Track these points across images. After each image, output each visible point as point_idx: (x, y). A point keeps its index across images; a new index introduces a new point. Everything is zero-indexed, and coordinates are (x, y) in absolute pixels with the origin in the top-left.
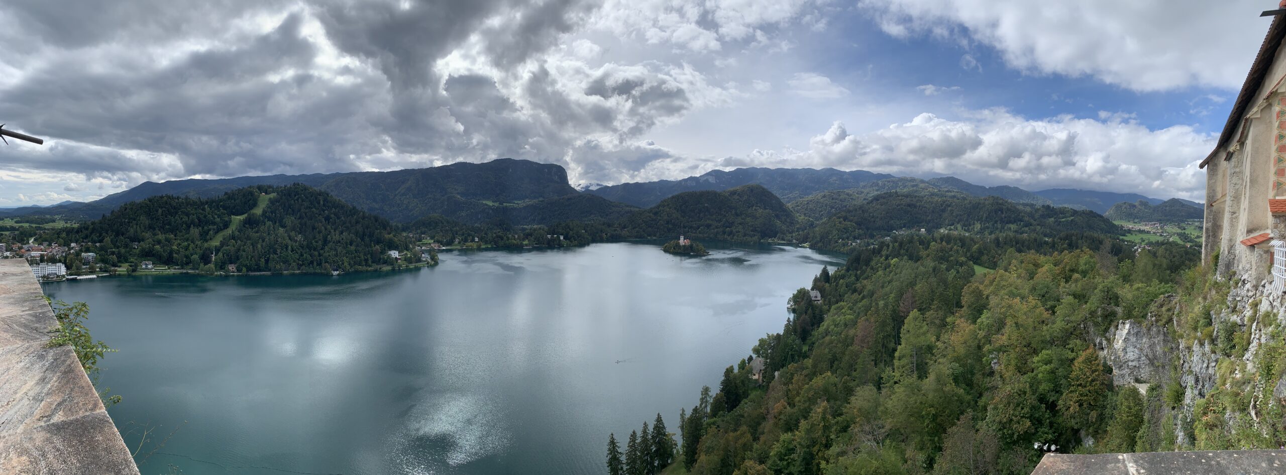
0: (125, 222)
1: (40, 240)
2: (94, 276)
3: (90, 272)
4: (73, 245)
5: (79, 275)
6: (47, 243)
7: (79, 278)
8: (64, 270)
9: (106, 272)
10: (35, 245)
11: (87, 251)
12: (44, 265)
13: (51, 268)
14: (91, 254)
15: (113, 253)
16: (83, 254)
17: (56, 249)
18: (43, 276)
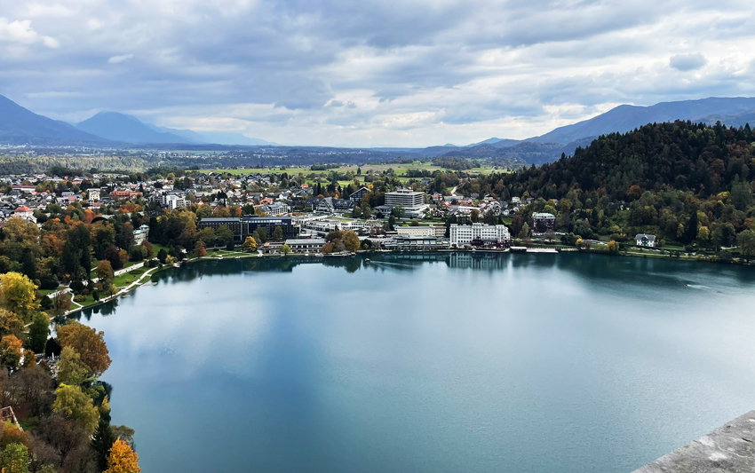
0: (600, 166)
1: (466, 190)
2: (553, 251)
3: (546, 243)
4: (515, 200)
5: (528, 246)
6: (478, 195)
7: (529, 250)
8: (508, 236)
9: (573, 245)
10: (460, 198)
11: (541, 209)
12: (478, 226)
13: (488, 232)
14: (547, 215)
15: (583, 215)
16: (536, 215)
17: (492, 205)
18: (478, 242)
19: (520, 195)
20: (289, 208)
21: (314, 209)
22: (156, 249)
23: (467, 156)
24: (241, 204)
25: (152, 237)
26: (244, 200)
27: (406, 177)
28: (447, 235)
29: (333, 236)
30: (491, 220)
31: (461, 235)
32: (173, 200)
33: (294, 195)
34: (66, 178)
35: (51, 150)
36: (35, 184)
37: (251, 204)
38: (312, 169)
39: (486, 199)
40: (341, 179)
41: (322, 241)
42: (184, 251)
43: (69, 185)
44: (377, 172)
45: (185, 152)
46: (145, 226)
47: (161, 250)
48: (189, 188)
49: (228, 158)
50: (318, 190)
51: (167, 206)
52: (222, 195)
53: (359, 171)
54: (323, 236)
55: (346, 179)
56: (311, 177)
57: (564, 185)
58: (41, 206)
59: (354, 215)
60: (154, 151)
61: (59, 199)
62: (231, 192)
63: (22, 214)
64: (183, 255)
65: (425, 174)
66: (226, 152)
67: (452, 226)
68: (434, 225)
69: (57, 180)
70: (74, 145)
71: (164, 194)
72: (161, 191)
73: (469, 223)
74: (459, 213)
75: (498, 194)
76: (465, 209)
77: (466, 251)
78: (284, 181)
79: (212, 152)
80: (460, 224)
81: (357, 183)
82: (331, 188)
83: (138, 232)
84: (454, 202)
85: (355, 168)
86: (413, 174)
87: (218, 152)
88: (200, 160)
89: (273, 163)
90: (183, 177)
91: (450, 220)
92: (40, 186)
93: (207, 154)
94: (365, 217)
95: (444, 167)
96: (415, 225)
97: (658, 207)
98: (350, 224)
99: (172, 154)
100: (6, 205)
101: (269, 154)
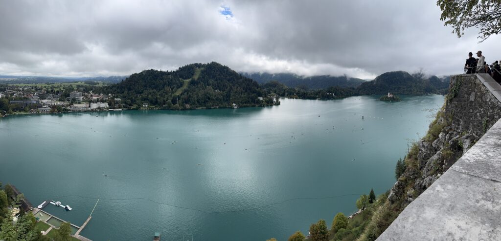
1: (95, 92)
2: (121, 110)
3: (119, 108)
4: (109, 94)
6: (99, 93)
7: (114, 110)
8: (108, 106)
9: (126, 108)
10: (93, 94)
11: (117, 97)
12: (99, 103)
13: (102, 105)
14: (119, 99)
15: (129, 99)
16: (116, 99)
17: (103, 96)
18: (99, 108)
19: (111, 93)
20: (38, 98)
21: (47, 98)
23: (95, 81)
24: (22, 96)
26: (24, 95)
27: (76, 87)
28: (90, 106)
29: (54, 107)
30: (103, 101)
31: (94, 106)
32: (0, 95)
33: (40, 93)
37: (26, 96)
38: (45, 84)
39: (101, 95)
40: (55, 88)
41: (50, 109)
42: (5, 112)
44: (66, 86)
48: (5, 90)
49: (17, 80)
50: (48, 92)
53: (61, 85)
54: (50, 107)
55: (57, 88)
56: (45, 87)
57: (123, 90)
59: (60, 100)
65: (82, 86)
66: (17, 78)
67: (91, 103)
68: (86, 103)
73: (96, 102)
74: (93, 99)
75: (104, 92)
76: (95, 98)
77: (96, 111)
78: (37, 89)
79: (12, 78)
80: (93, 103)
81: (60, 89)
82: (52, 91)
84: (91, 96)
86: (78, 86)
87: (14, 78)
88: (8, 81)
89: (32, 82)
90: (3, 87)
91: (90, 102)
94: (64, 101)
95: (88, 84)
96: (79, 103)
97: (148, 95)
98: (59, 103)
101: (31, 79)
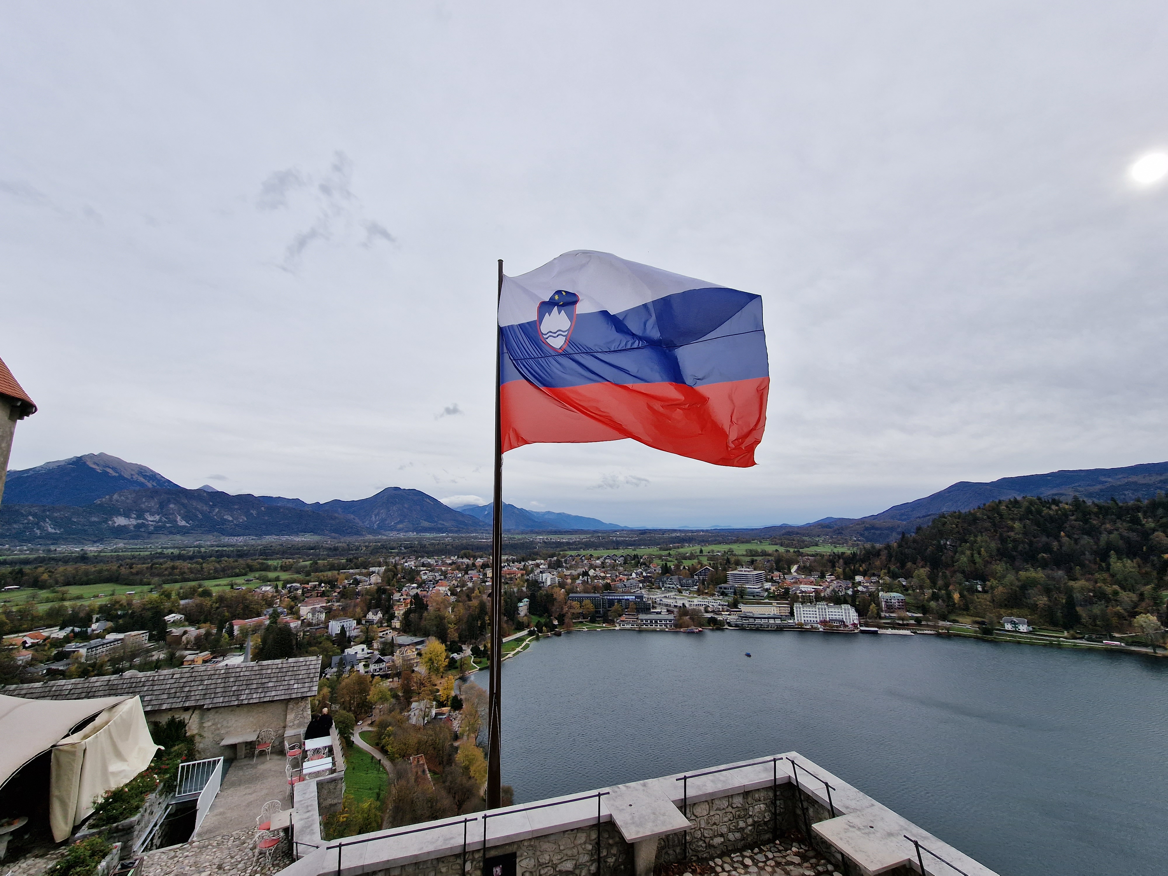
1: (807, 570)
2: (907, 632)
3: (899, 624)
4: (859, 579)
5: (880, 627)
6: (819, 574)
7: (881, 631)
8: (854, 616)
9: (929, 627)
10: (801, 577)
11: (888, 589)
12: (822, 605)
13: (835, 613)
14: (896, 595)
16: (884, 595)
17: (835, 584)
18: (825, 622)
19: (864, 574)
20: (641, 585)
21: (663, 586)
22: (535, 619)
23: (804, 535)
24: (601, 581)
25: (532, 610)
26: (604, 577)
27: (747, 556)
28: (792, 614)
29: (682, 612)
30: (837, 600)
31: (807, 614)
32: (548, 579)
33: (644, 574)
34: (472, 559)
35: (462, 537)
36: (451, 564)
37: (609, 581)
38: (660, 549)
39: (829, 579)
40: (686, 559)
41: (672, 617)
42: (556, 622)
43: (474, 565)
44: (718, 552)
45: (557, 536)
46: (526, 600)
47: (539, 621)
48: (560, 567)
49: (590, 541)
50: (666, 570)
51: (543, 583)
52: (585, 574)
53: (701, 551)
54: (672, 612)
55: (690, 558)
56: (659, 557)
57: (910, 565)
58: (454, 582)
59: (700, 592)
60: (534, 536)
61: (466, 576)
62: (592, 570)
63: (440, 588)
64: (555, 626)
65: (764, 554)
66: (588, 536)
67: (796, 605)
68: (778, 603)
69: (466, 560)
70: (478, 533)
71: (541, 572)
72: (538, 570)
73: (813, 603)
74: (802, 592)
75: (838, 572)
76: (807, 588)
77: (814, 631)
78: (636, 561)
79: (577, 536)
80: (804, 603)
81: (700, 562)
82: (677, 567)
83: (521, 604)
84: (796, 581)
85: (697, 548)
86: (752, 553)
87: (582, 537)
88: (568, 543)
89: (627, 544)
90: (555, 558)
91: (793, 599)
92: (454, 566)
93: (574, 538)
94: (710, 595)
95: (781, 546)
96: (757, 603)
99: (547, 539)
100: (431, 581)
101: (623, 537)
